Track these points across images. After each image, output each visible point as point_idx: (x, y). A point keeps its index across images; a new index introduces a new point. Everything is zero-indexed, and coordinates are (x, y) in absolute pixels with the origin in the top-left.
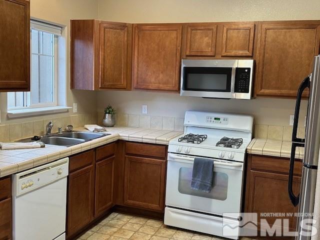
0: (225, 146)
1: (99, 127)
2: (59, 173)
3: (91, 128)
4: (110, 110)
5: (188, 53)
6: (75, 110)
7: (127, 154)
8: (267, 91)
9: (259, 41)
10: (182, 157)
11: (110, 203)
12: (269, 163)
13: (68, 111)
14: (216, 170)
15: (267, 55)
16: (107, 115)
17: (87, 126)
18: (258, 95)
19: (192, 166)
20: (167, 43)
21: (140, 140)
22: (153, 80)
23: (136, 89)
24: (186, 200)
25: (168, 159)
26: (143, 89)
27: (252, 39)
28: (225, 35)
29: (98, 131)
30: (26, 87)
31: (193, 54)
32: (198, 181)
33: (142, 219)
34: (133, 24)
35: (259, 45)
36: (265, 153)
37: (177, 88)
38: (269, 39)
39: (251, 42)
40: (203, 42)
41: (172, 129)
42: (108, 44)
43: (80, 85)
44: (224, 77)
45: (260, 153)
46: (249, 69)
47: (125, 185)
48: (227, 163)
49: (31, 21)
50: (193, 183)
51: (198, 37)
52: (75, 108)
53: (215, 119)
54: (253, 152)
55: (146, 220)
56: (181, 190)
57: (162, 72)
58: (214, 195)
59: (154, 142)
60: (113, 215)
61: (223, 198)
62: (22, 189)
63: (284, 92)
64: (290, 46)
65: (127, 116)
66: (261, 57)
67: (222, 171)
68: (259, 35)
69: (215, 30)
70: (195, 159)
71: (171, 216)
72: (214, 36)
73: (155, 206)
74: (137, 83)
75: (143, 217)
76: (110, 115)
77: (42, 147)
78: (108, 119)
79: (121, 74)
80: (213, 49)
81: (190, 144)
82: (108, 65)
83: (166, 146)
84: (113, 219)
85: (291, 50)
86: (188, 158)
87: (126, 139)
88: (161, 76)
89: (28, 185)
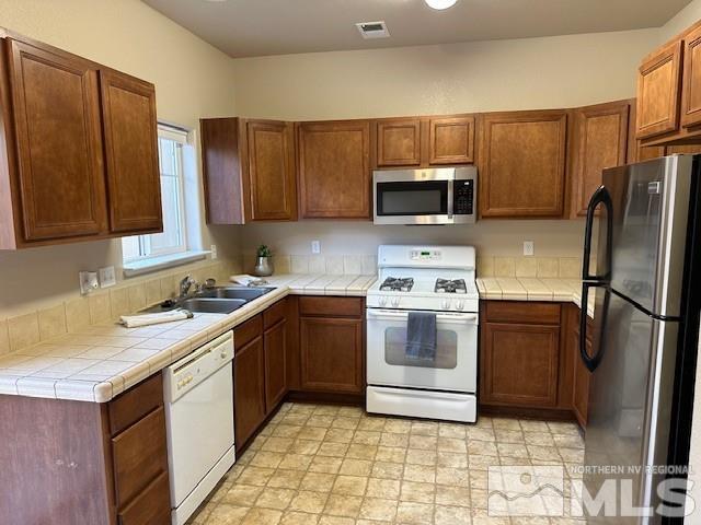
0: (447, 291)
1: (254, 279)
2: (223, 356)
3: (244, 281)
4: (264, 251)
5: (380, 162)
6: (214, 256)
7: (304, 315)
8: (495, 211)
9: (481, 142)
10: (388, 313)
11: (283, 390)
12: (511, 310)
13: (204, 257)
14: (439, 327)
15: (494, 161)
16: (261, 259)
17: (235, 278)
18: (483, 217)
19: (406, 325)
20: (348, 149)
21: (322, 293)
22: (330, 203)
23: (307, 217)
24: (398, 374)
25: (368, 317)
26: (316, 217)
27: (471, 138)
28: (433, 135)
29: (256, 284)
30: (156, 226)
31: (389, 163)
32: (417, 345)
33: (330, 408)
34: (294, 123)
35: (481, 147)
36: (506, 297)
37: (367, 213)
38: (496, 138)
39: (471, 142)
40: (402, 145)
41: (359, 273)
42: (261, 154)
43: (221, 218)
44: (437, 195)
45: (499, 297)
46: (471, 181)
47: (303, 361)
48: (454, 316)
49: (159, 126)
50: (408, 349)
51: (393, 138)
52: (213, 252)
53: (423, 254)
54: (489, 297)
55: (336, 408)
56: (389, 361)
57: (344, 192)
58: (438, 362)
59: (343, 293)
60: (286, 407)
61: (452, 366)
62: (179, 389)
63: (520, 209)
64: (525, 147)
65: (289, 258)
66: (486, 164)
67: (447, 327)
68: (481, 133)
69: (418, 127)
70: (410, 314)
71: (376, 399)
72: (418, 135)
73: (350, 387)
74: (307, 209)
75: (330, 405)
76: (266, 259)
77: (190, 317)
78: (263, 265)
79: (281, 198)
80: (417, 155)
81: (397, 292)
82: (261, 186)
83: (363, 299)
84: (288, 413)
85: (526, 152)
86: (398, 313)
87: (301, 292)
88: (342, 197)
89: (186, 380)
